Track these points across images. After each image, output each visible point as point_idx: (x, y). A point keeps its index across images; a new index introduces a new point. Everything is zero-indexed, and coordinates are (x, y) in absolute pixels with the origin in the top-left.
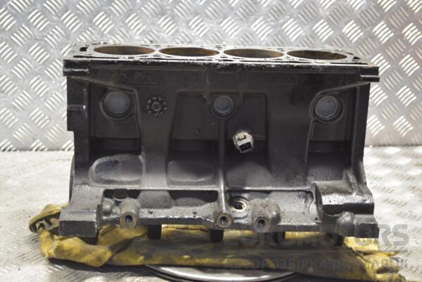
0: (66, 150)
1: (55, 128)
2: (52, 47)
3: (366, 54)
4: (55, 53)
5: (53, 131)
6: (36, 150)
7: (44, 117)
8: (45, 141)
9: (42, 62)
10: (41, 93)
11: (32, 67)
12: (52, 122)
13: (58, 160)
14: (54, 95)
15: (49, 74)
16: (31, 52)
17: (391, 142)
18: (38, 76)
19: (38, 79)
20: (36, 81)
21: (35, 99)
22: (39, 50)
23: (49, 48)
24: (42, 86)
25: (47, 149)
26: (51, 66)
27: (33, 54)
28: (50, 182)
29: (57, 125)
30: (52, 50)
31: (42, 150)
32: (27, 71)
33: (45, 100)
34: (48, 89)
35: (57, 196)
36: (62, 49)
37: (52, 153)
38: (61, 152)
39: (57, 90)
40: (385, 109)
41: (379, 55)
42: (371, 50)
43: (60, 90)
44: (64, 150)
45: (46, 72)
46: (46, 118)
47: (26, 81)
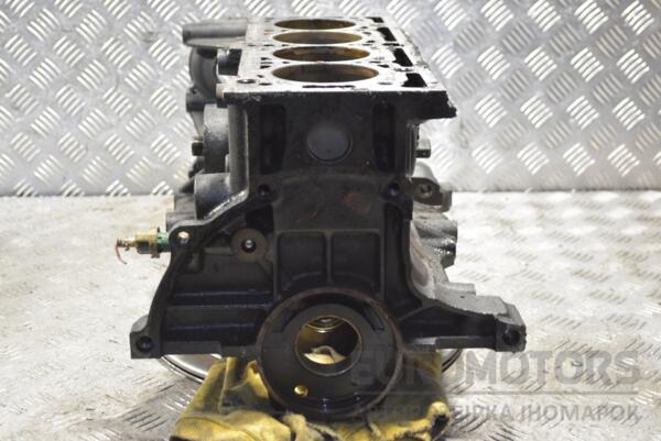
0: (113, 194)
1: (95, 163)
2: (87, 42)
3: (565, 49)
4: (92, 50)
5: (91, 167)
6: (69, 195)
7: (79, 145)
8: (81, 181)
9: (73, 64)
10: (72, 111)
11: (58, 71)
12: (90, 153)
13: (95, 209)
14: (92, 114)
15: (84, 83)
16: (58, 48)
17: (605, 185)
18: (69, 85)
19: (68, 89)
20: (65, 92)
21: (64, 119)
22: (69, 46)
23: (83, 43)
24: (74, 100)
25: (83, 193)
26: (87, 70)
27: (59, 51)
28: (75, 241)
29: (98, 158)
30: (88, 46)
31: (77, 195)
32: (52, 77)
33: (79, 122)
34: (83, 104)
35: (79, 263)
36: (101, 45)
37: (89, 199)
38: (103, 197)
39: (97, 106)
40: (596, 133)
41: (586, 50)
42: (572, 43)
43: (101, 106)
44: (108, 194)
45: (79, 79)
46: (82, 147)
47: (51, 93)
